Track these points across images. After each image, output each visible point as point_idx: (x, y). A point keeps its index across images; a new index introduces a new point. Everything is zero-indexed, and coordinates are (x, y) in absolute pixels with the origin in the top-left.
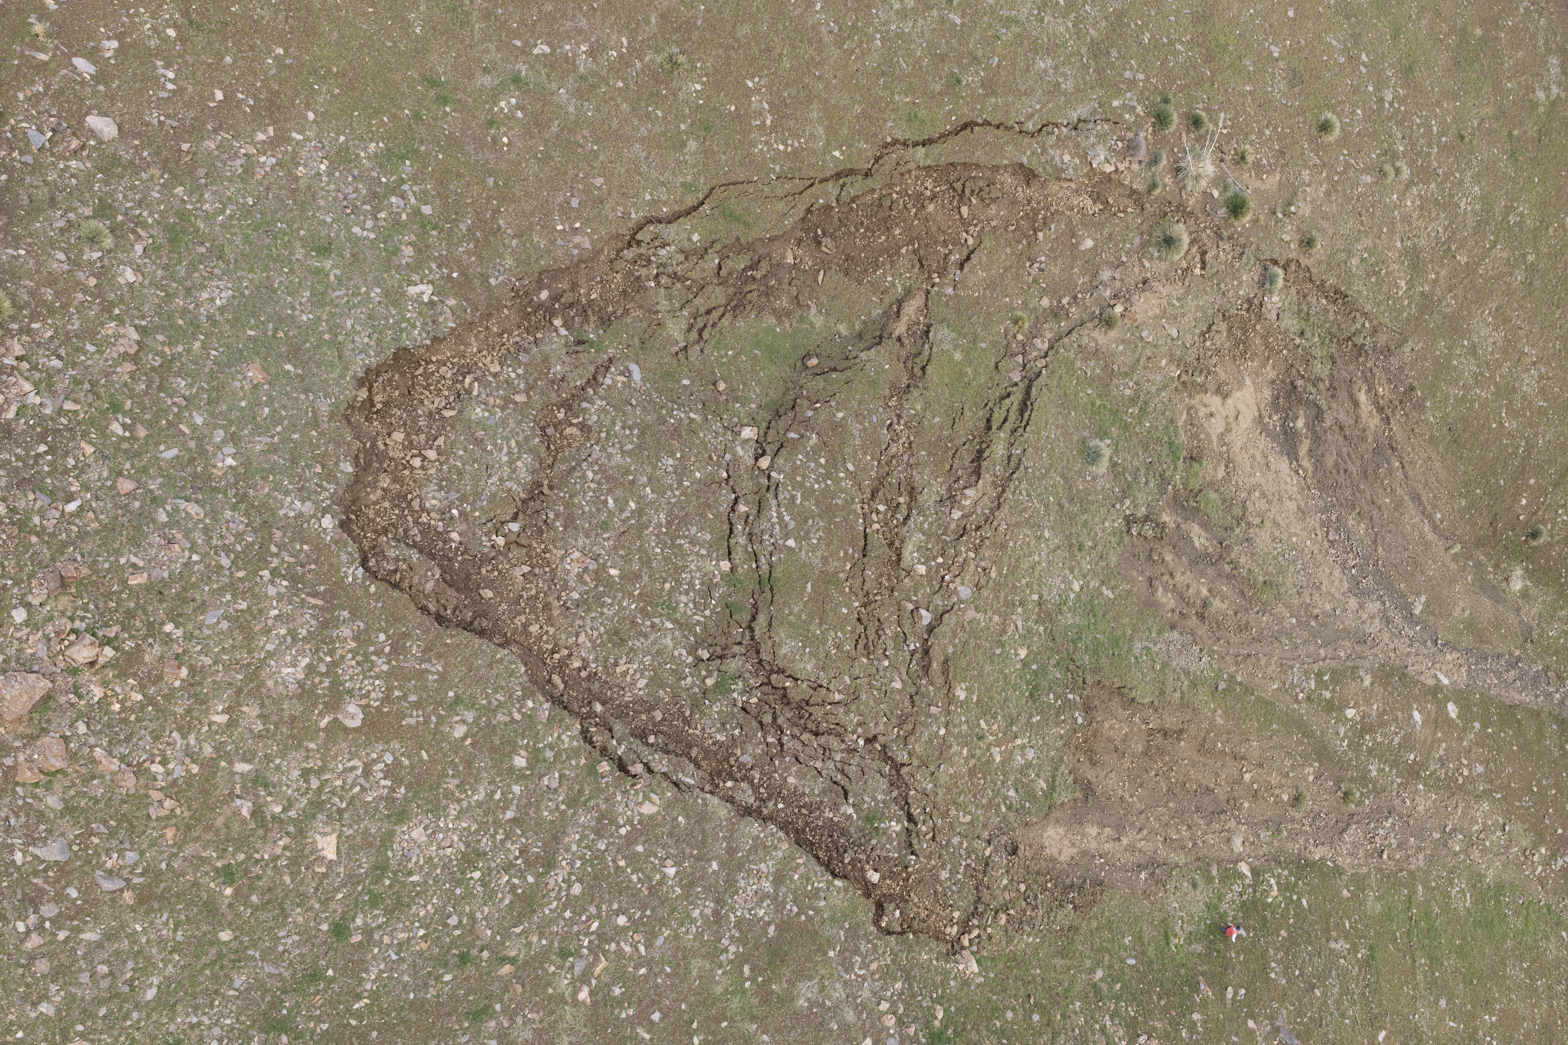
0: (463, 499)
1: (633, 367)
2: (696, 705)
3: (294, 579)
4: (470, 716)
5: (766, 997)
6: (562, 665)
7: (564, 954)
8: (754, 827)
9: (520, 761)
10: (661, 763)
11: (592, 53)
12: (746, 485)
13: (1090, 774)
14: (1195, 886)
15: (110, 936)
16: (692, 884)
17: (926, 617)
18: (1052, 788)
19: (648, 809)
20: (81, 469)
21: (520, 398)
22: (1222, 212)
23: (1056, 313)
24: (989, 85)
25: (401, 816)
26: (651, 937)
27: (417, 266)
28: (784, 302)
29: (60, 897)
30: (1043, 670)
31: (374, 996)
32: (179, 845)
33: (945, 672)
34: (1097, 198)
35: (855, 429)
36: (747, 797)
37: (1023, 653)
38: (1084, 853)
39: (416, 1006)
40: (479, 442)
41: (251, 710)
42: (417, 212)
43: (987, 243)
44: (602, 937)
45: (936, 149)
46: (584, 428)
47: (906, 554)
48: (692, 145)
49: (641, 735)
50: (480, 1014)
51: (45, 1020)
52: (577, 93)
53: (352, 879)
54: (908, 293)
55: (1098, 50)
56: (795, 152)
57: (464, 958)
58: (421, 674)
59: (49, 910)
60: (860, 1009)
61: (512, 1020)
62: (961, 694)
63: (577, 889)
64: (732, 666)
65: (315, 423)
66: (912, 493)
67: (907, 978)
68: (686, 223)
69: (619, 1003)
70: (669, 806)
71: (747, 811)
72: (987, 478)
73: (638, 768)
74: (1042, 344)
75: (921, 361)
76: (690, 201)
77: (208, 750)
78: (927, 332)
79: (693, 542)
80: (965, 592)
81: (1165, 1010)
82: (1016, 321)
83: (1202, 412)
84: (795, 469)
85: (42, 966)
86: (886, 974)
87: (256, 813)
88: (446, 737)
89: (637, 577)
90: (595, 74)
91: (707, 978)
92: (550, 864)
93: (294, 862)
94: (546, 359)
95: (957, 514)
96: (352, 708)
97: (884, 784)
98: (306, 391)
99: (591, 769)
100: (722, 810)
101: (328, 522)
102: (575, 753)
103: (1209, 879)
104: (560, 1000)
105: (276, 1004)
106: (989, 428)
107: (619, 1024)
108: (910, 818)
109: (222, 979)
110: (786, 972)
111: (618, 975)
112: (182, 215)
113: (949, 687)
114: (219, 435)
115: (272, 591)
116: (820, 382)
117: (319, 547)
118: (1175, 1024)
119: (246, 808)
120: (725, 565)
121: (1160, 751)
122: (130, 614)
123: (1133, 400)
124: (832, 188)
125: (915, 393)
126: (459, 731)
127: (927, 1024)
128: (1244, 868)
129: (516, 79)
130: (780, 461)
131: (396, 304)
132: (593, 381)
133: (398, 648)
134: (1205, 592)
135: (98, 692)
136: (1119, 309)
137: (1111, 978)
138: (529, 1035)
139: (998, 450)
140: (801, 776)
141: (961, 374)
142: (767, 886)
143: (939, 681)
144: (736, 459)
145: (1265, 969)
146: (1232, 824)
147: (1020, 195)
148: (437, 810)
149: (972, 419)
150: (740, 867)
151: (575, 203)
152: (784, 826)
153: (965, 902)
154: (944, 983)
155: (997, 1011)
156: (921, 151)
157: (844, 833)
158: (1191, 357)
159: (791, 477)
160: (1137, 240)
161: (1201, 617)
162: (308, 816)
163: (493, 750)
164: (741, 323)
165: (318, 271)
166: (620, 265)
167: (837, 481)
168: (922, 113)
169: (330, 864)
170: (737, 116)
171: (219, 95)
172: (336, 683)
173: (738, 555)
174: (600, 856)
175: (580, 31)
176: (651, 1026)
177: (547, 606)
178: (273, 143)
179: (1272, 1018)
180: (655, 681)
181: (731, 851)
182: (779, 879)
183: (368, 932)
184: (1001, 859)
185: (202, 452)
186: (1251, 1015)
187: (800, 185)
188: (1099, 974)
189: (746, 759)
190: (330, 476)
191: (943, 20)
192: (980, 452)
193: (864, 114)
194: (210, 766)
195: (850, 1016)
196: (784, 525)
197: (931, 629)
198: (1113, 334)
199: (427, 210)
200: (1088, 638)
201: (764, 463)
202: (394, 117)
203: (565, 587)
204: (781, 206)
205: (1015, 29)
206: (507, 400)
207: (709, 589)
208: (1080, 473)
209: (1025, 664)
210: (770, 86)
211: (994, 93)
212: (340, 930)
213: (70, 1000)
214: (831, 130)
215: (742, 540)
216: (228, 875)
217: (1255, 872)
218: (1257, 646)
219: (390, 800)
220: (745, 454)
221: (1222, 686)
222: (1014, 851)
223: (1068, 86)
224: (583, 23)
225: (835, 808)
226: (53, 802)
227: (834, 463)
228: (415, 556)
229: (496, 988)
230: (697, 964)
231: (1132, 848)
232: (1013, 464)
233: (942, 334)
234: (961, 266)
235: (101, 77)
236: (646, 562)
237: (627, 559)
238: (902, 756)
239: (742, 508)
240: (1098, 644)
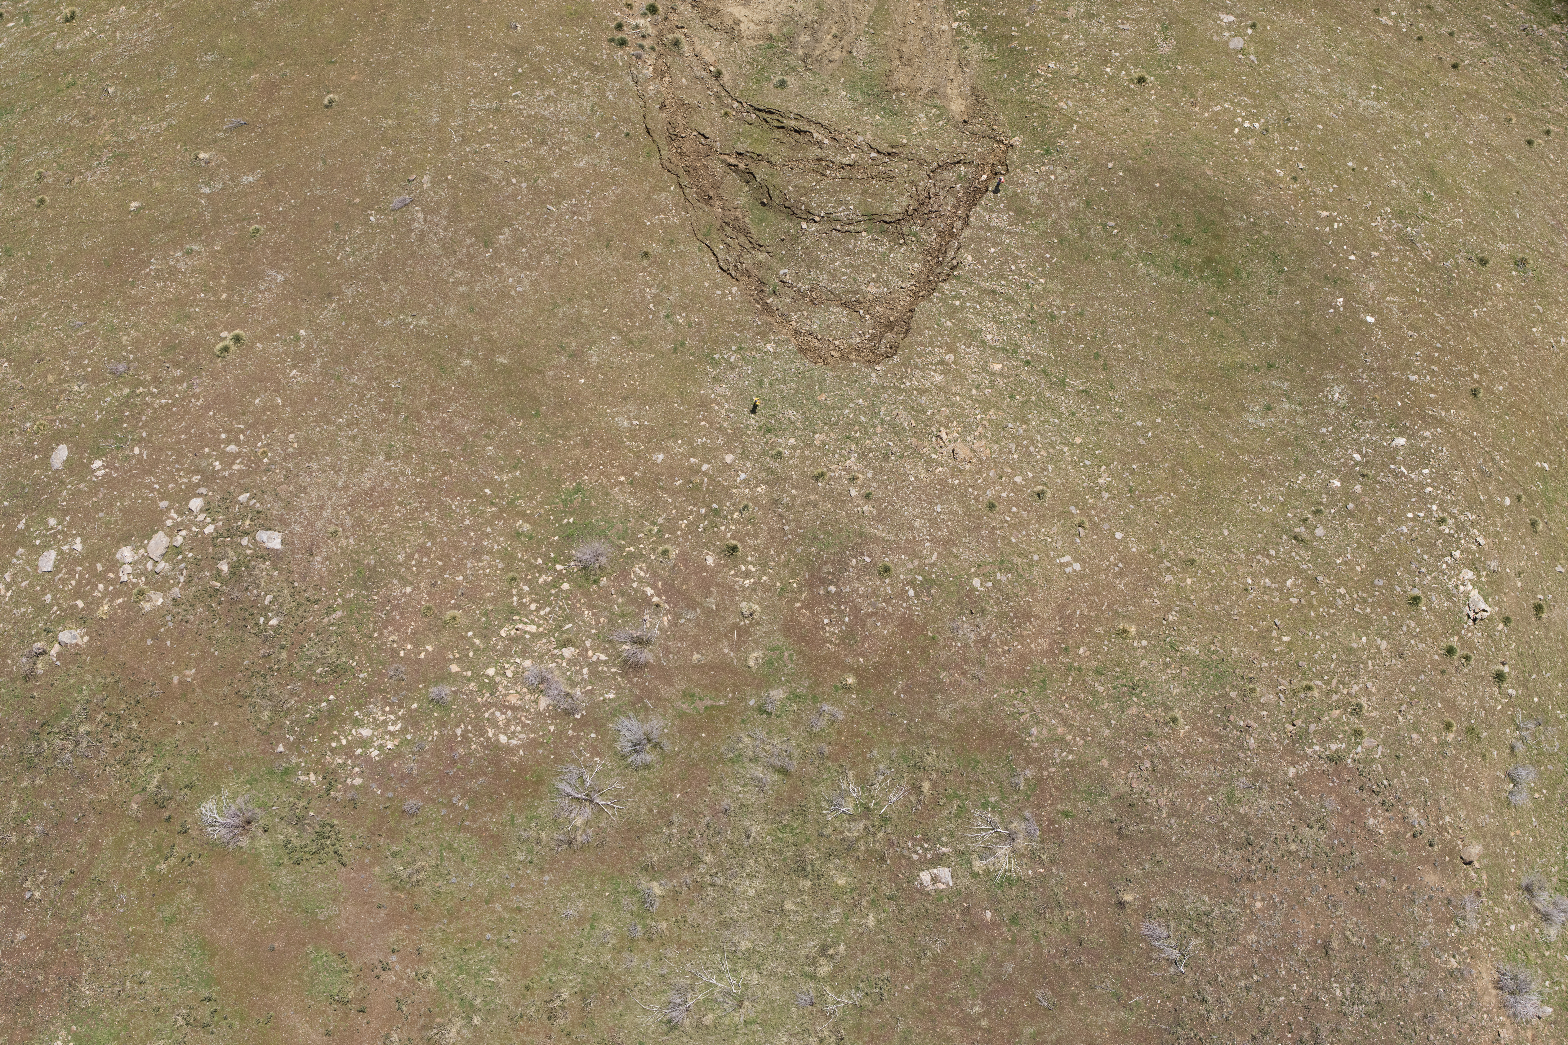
0: (854, 330)
1: (781, 272)
2: (923, 244)
3: (902, 378)
4: (943, 320)
5: (1038, 215)
6: (915, 293)
7: (1028, 288)
8: (972, 220)
9: (958, 303)
10: (951, 254)
11: (650, 287)
12: (828, 226)
13: (925, 91)
14: (967, 48)
15: (1038, 432)
16: (997, 243)
17: (873, 154)
18: (935, 106)
19: (970, 258)
20: (875, 443)
21: (805, 314)
22: (656, 17)
23: (718, 97)
24: (627, 120)
25: (984, 343)
26: (1018, 257)
27: (759, 350)
28: (738, 214)
29: (1027, 446)
30: (884, 109)
31: (1049, 352)
32: (1004, 411)
33: (897, 147)
34: (663, 76)
35: (795, 182)
36: (959, 224)
37: (878, 117)
38: (960, 95)
39: (1051, 338)
40: (828, 326)
41: (953, 389)
42: (735, 351)
43: (694, 126)
44: (1020, 274)
45: (661, 146)
46: (811, 291)
47: (848, 162)
48: (681, 247)
49: (939, 263)
50: (1053, 317)
51: (1069, 450)
52: (669, 292)
53: (1008, 359)
54: (723, 161)
55: (596, 70)
56: (675, 205)
57: (1032, 322)
58: (930, 336)
59: (1032, 449)
60: (1039, 180)
61: (1053, 306)
62: (905, 141)
63: (1003, 283)
64: (906, 230)
65: (838, 377)
66: (819, 159)
67: (1025, 163)
68: (716, 251)
69: (1044, 269)
70: (967, 251)
71: (966, 223)
72: (807, 128)
73: (955, 262)
74: (736, 105)
75: (755, 157)
76: (706, 249)
77: (970, 402)
78: (740, 154)
79: (855, 246)
80: (860, 138)
81: (1025, 62)
82: (727, 114)
83: (748, 33)
84: (819, 206)
85: (1051, 451)
86: (1024, 170)
87: (989, 388)
88: (952, 328)
89: (874, 267)
90: (659, 286)
91: (1032, 237)
92: (995, 292)
93: (1005, 377)
94: (786, 305)
95: (826, 141)
96: (947, 357)
97: (946, 173)
98: (825, 380)
99: (957, 278)
100: (967, 232)
101: (878, 368)
102: (951, 284)
103: (963, 41)
104: (1045, 288)
105: (1055, 383)
106: (783, 127)
107: (1052, 269)
108: (958, 162)
109: (1049, 399)
110: (1027, 208)
111: (1034, 268)
112: (760, 429)
113: (903, 145)
114: (851, 405)
115: (908, 384)
116: (775, 197)
117: (888, 370)
118: (1031, 58)
119: (988, 391)
120: (864, 234)
121: (909, 60)
122: (926, 425)
123: (751, 64)
124: (687, 191)
125: (771, 159)
126: (949, 324)
127: (1043, 155)
128: (955, 25)
129: (667, 316)
130: (816, 212)
131: (779, 355)
132: (791, 287)
133: (922, 344)
134: (830, 37)
135: (955, 434)
136: (712, 69)
137: (1014, 84)
138: (1058, 300)
139: (793, 123)
140: (947, 204)
141: (757, 139)
142: (994, 215)
143: (901, 149)
144: (816, 230)
145: (1002, 17)
146: (935, 30)
147: (671, 110)
148: (980, 331)
149: (779, 135)
150: (988, 225)
151: (719, 292)
152: (969, 210)
153: (990, 142)
154: (1025, 150)
155: (1034, 129)
156: (663, 152)
157: (967, 188)
158: (727, 36)
159: (822, 208)
160: (678, 58)
161: (841, 39)
162: (988, 372)
163: (954, 312)
164: (753, 231)
165: (770, 384)
166: (739, 277)
167: (821, 189)
168: (646, 150)
169: (1004, 366)
170: (664, 229)
171: (703, 423)
172: (939, 363)
173: (858, 228)
174: (990, 275)
175: (640, 292)
176: (1052, 258)
177: (891, 299)
178: (718, 404)
179: (1023, 16)
180: (915, 260)
181: (982, 228)
182: (991, 211)
183: (1026, 354)
184: (970, 128)
185: (859, 409)
186: (1023, 24)
187: (688, 205)
188: (1012, 89)
189: (943, 225)
190: (859, 370)
191: (600, 140)
192: (796, 131)
193: (652, 176)
194: (975, 401)
195: (1042, 184)
196: (844, 210)
197: (879, 152)
198: (724, 72)
199: (734, 348)
200: (865, 89)
201: (817, 219)
202: (695, 363)
203: (883, 293)
204: (700, 212)
205: (596, 108)
206: (807, 318)
207: (874, 240)
208: (792, 89)
209: (882, 116)
210: (648, 215)
211: (629, 119)
212: (1027, 363)
213: (1061, 443)
214: (662, 190)
215: (852, 227)
216: (1012, 397)
217: (956, 20)
218: (850, 13)
219: (978, 347)
220: (814, 228)
221: (872, 31)
222: (965, 122)
223: (618, 85)
224: (637, 291)
225: (958, 192)
226: (996, 447)
227: (813, 190)
228: (883, 341)
229: (1042, 311)
230: (1027, 241)
231: (955, 74)
232: (799, 117)
233: (741, 148)
234: (706, 138)
235: (708, 462)
236: (867, 264)
237: (868, 271)
238: (935, 164)
239: (838, 227)
240: (868, 85)
